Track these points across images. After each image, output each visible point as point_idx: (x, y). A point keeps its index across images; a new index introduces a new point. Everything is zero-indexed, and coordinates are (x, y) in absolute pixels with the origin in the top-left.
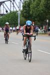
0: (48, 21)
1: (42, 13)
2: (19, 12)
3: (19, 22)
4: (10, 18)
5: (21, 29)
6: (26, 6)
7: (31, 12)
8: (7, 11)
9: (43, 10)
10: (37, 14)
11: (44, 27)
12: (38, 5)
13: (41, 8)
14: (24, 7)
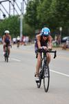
0: (61, 29)
1: (53, 18)
2: (22, 17)
3: (21, 30)
4: (9, 25)
5: (24, 40)
6: (32, 9)
7: (38, 17)
8: (4, 16)
9: (54, 14)
10: (46, 19)
11: (56, 38)
12: (48, 6)
13: (52, 11)
14: (28, 9)
